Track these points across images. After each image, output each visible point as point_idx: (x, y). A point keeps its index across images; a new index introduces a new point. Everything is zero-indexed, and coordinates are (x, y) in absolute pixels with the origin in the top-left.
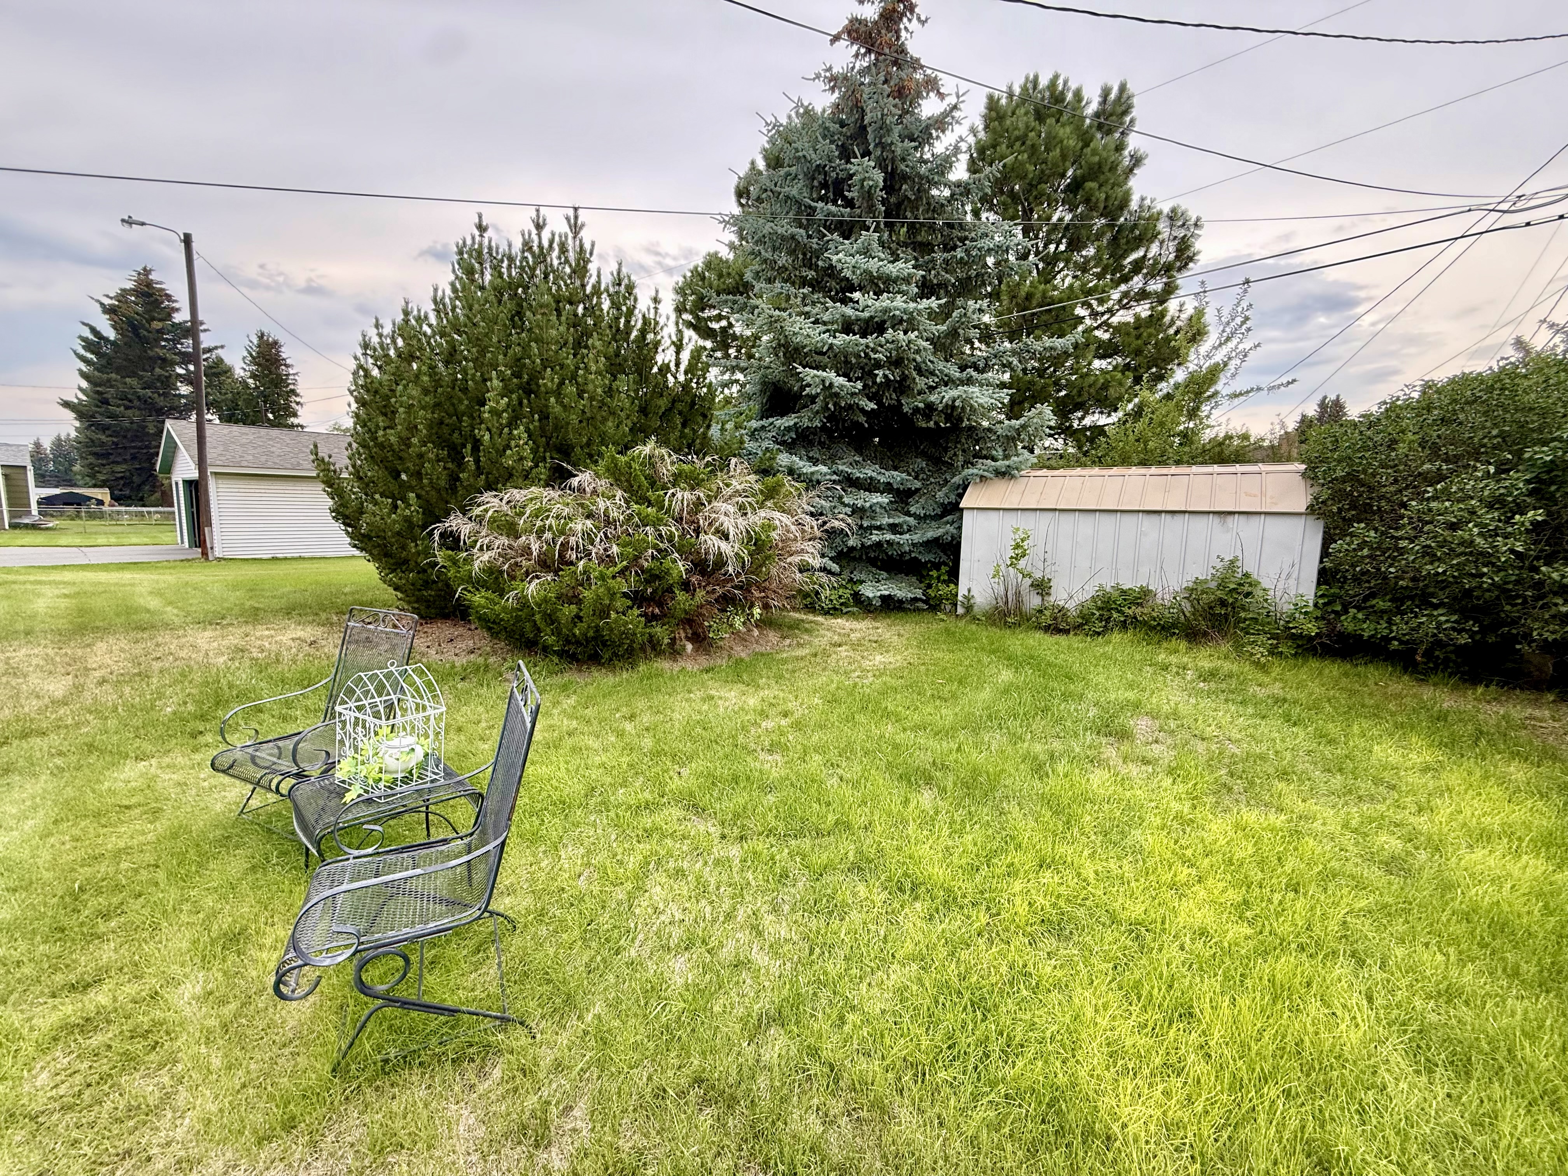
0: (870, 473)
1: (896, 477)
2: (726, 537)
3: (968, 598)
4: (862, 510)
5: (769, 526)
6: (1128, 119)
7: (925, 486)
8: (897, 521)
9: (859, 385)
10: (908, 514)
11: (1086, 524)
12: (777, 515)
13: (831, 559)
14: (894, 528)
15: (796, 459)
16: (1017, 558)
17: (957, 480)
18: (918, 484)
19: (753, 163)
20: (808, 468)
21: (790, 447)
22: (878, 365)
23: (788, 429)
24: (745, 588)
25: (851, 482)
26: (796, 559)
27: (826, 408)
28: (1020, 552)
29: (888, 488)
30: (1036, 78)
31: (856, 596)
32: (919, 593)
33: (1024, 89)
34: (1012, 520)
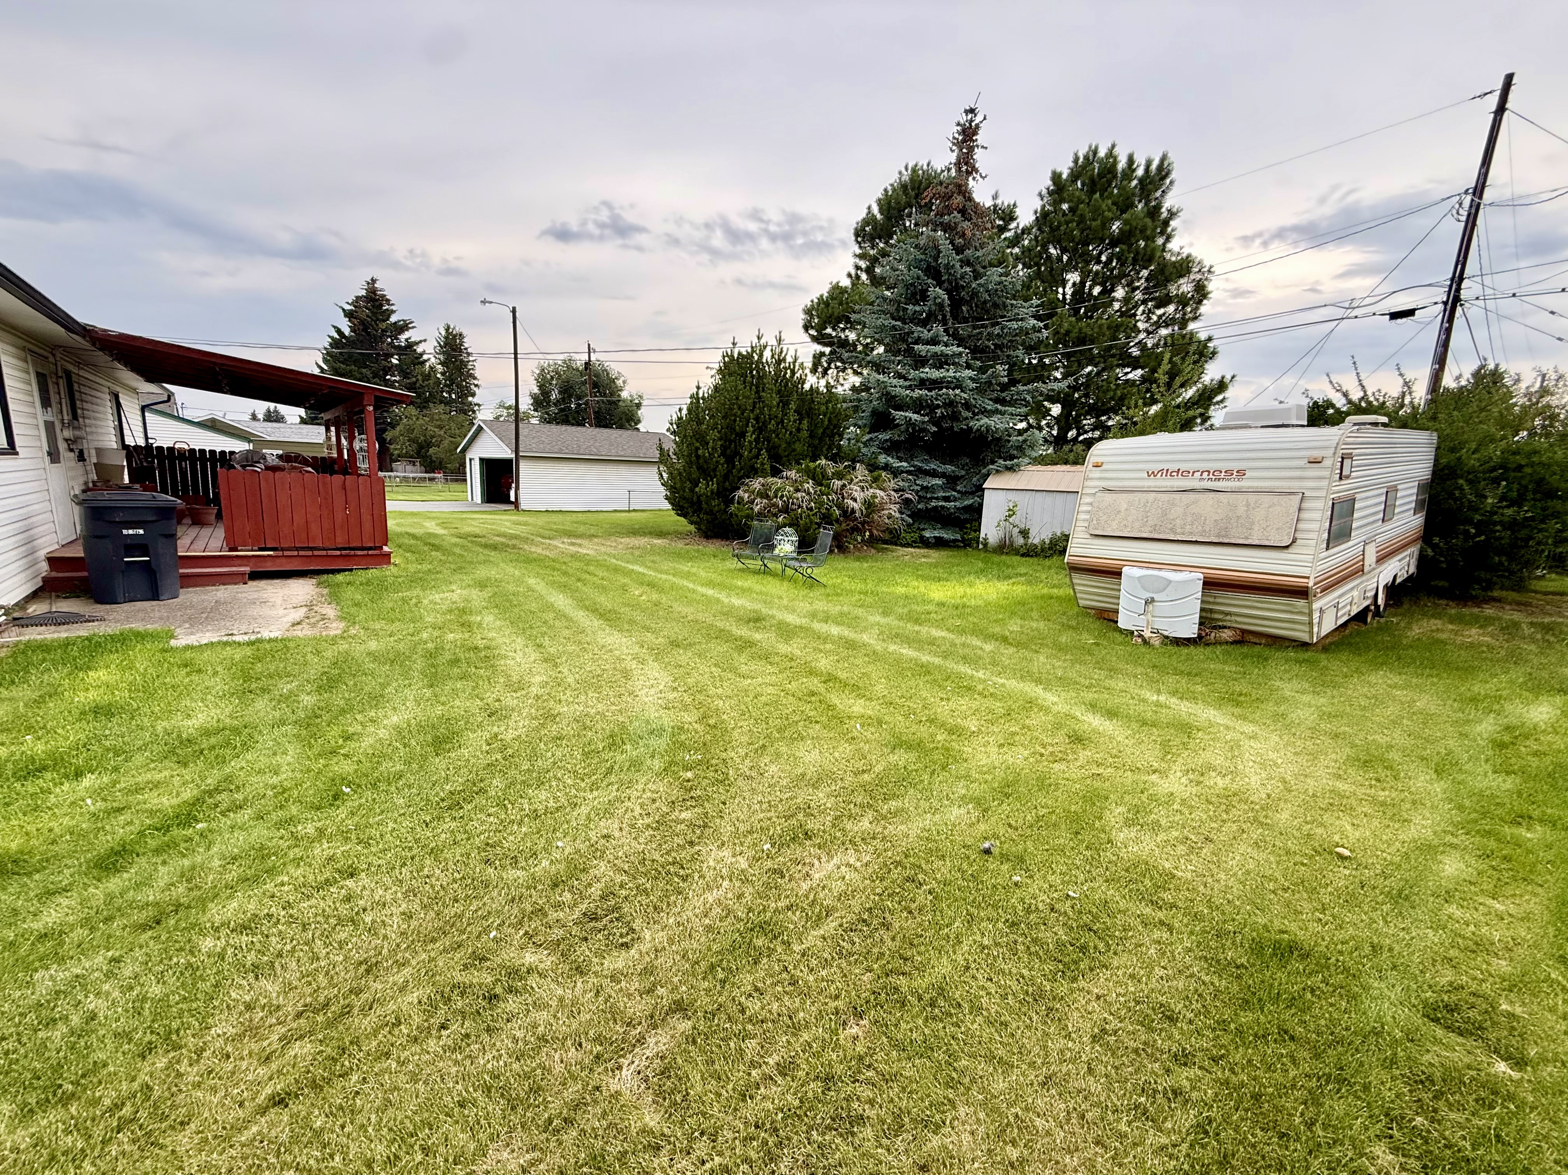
0: (933, 466)
1: (949, 468)
2: (855, 500)
3: (985, 539)
4: (927, 487)
5: (874, 496)
6: (1168, 181)
7: (967, 474)
8: (947, 494)
9: (926, 419)
10: (955, 490)
11: (1049, 498)
12: (878, 491)
13: (907, 515)
14: (946, 499)
15: (889, 459)
16: (1010, 516)
17: (984, 471)
18: (963, 473)
19: (869, 208)
20: (896, 464)
21: (887, 451)
22: (938, 406)
23: (886, 441)
24: (863, 523)
25: (920, 472)
26: (886, 512)
27: (907, 430)
28: (1012, 512)
29: (943, 475)
30: (1097, 148)
31: (922, 537)
32: (958, 537)
33: (1086, 158)
34: (1012, 496)
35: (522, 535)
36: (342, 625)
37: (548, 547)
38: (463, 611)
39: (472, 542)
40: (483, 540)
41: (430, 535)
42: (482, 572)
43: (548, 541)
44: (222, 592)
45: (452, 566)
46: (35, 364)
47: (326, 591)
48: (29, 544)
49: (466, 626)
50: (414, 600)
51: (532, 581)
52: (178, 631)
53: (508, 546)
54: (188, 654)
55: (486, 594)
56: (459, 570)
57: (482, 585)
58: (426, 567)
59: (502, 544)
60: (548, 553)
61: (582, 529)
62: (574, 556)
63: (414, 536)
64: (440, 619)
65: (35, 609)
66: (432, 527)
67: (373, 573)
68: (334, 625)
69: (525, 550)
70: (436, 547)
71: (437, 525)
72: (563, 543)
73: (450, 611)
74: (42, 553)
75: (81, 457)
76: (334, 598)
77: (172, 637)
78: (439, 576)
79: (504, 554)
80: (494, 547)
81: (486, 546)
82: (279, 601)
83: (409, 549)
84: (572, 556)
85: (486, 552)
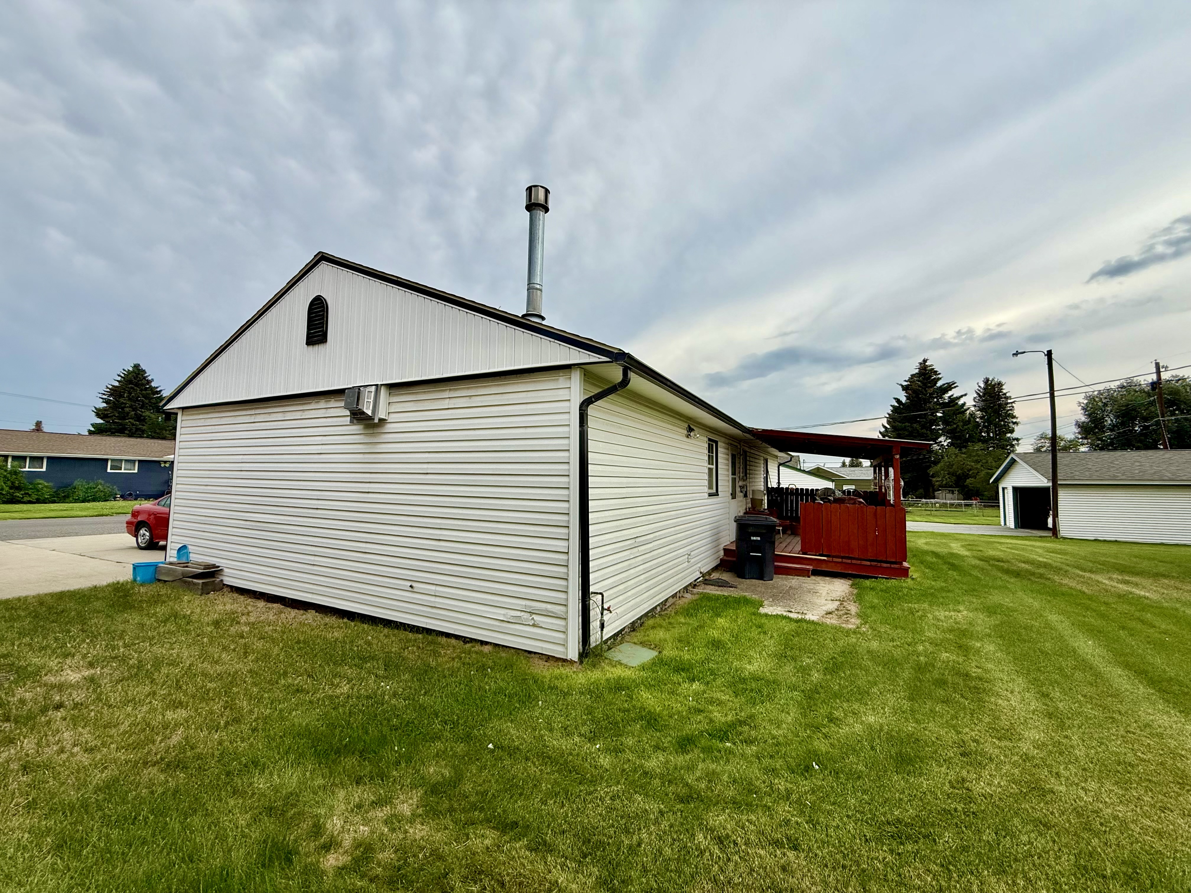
35: (1055, 564)
36: (858, 621)
37: (1086, 582)
38: (963, 633)
39: (993, 565)
40: (1006, 566)
41: (952, 555)
42: (996, 598)
43: (1087, 575)
44: (794, 581)
45: (965, 587)
46: (732, 450)
47: (855, 591)
48: (716, 540)
49: (964, 649)
50: (920, 613)
51: (1053, 618)
52: (766, 602)
53: (1033, 574)
54: (763, 620)
55: (993, 621)
56: (972, 591)
57: (991, 610)
58: (940, 584)
59: (1027, 571)
60: (1084, 589)
61: (1145, 565)
62: (1122, 597)
63: (936, 555)
64: (940, 636)
65: (715, 576)
66: (956, 547)
67: (893, 582)
68: (853, 620)
69: (1054, 581)
70: (954, 567)
71: (963, 546)
72: (1110, 579)
73: (951, 631)
74: (722, 547)
75: (746, 496)
76: (859, 598)
77: (761, 606)
78: (951, 595)
79: (1025, 582)
80: (1017, 574)
81: (1007, 572)
82: (824, 594)
83: (930, 566)
84: (1120, 596)
85: (1006, 577)
